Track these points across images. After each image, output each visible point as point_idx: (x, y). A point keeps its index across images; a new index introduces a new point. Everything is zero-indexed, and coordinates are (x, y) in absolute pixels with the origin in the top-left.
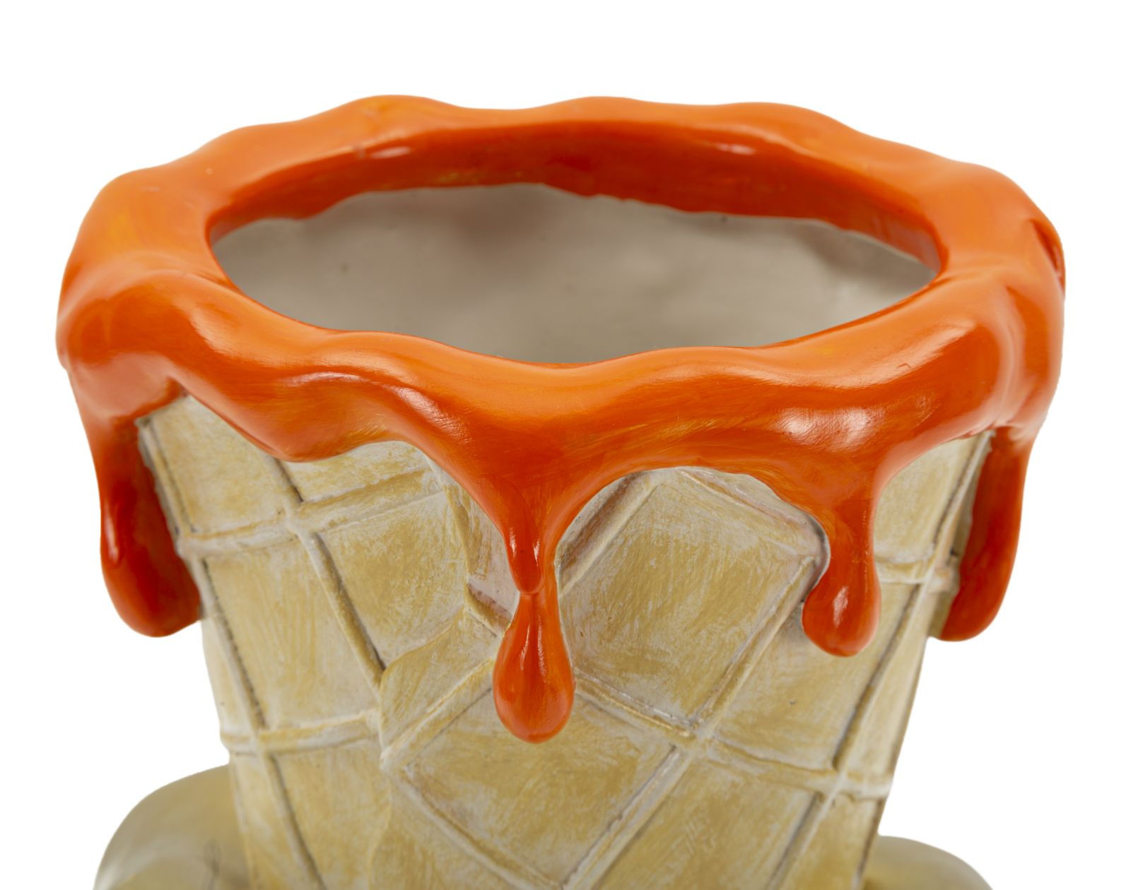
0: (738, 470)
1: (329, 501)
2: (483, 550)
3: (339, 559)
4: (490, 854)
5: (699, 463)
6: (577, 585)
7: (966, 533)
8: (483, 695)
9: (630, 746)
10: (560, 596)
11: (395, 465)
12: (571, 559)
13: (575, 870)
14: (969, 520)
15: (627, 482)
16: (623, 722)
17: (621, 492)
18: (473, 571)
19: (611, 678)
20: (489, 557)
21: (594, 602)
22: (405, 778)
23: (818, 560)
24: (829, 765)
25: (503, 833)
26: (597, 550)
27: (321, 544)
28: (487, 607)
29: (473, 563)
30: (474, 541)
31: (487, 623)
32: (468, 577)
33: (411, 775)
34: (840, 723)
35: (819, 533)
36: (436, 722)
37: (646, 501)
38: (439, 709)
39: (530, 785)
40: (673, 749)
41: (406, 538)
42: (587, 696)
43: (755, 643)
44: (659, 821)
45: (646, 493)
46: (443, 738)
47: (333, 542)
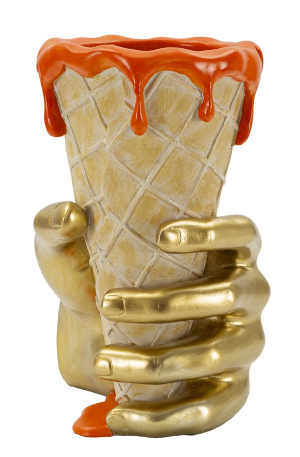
0: (182, 73)
1: (96, 88)
2: (129, 91)
3: (98, 103)
4: (130, 170)
5: (174, 71)
6: (149, 100)
7: (241, 117)
8: (128, 129)
9: (160, 142)
10: (145, 102)
11: (110, 75)
12: (147, 92)
13: (148, 175)
14: (241, 114)
15: (159, 74)
16: (159, 136)
17: (157, 76)
18: (126, 97)
19: (156, 124)
20: (130, 93)
21: (152, 104)
22: (111, 151)
23: (201, 99)
24: (206, 157)
25: (133, 165)
26: (153, 91)
27: (94, 99)
28: (129, 105)
29: (126, 95)
30: (126, 89)
31: (129, 109)
32: (125, 99)
33: (113, 151)
34: (209, 147)
35: (201, 92)
36: (119, 136)
37: (163, 80)
38: (119, 133)
39: (139, 152)
40: (170, 144)
41: (112, 93)
42: (151, 128)
43: (187, 118)
44: (167, 163)
45: (163, 77)
46: (120, 141)
47: (96, 99)
